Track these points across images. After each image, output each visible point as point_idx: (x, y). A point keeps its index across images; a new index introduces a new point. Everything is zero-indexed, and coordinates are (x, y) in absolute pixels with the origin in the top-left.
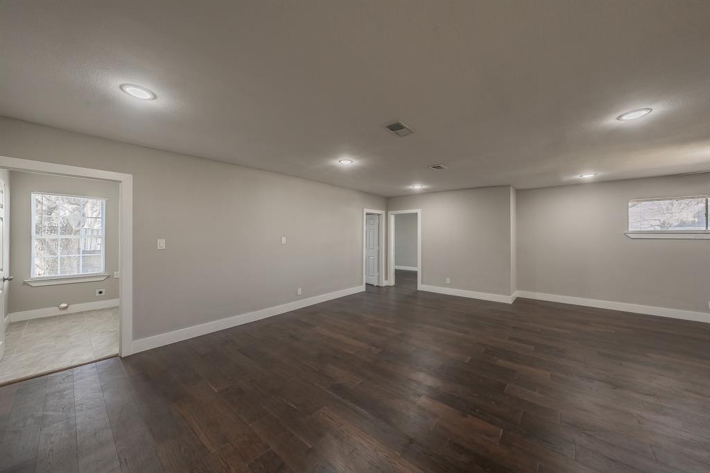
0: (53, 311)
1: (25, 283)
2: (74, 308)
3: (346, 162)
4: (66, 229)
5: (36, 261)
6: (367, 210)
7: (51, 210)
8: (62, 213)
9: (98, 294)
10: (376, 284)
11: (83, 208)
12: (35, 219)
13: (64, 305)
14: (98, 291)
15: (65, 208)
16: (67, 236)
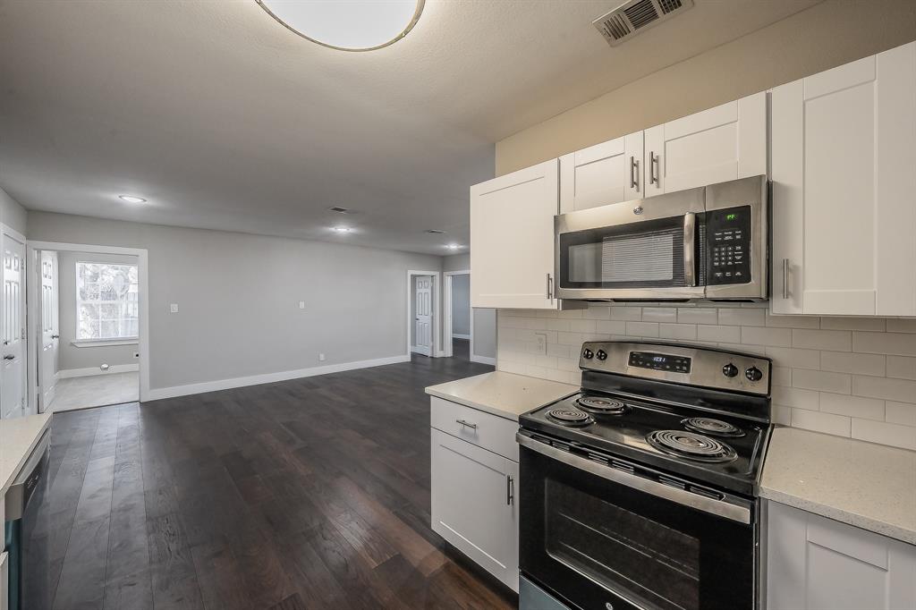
0: (95, 371)
1: (72, 344)
2: (114, 369)
3: (342, 230)
4: (110, 294)
5: (81, 325)
6: (410, 272)
7: (95, 277)
8: (106, 278)
9: (135, 357)
10: (430, 355)
11: (127, 274)
12: (80, 284)
13: (105, 366)
14: (135, 354)
15: (109, 275)
16: (112, 302)
